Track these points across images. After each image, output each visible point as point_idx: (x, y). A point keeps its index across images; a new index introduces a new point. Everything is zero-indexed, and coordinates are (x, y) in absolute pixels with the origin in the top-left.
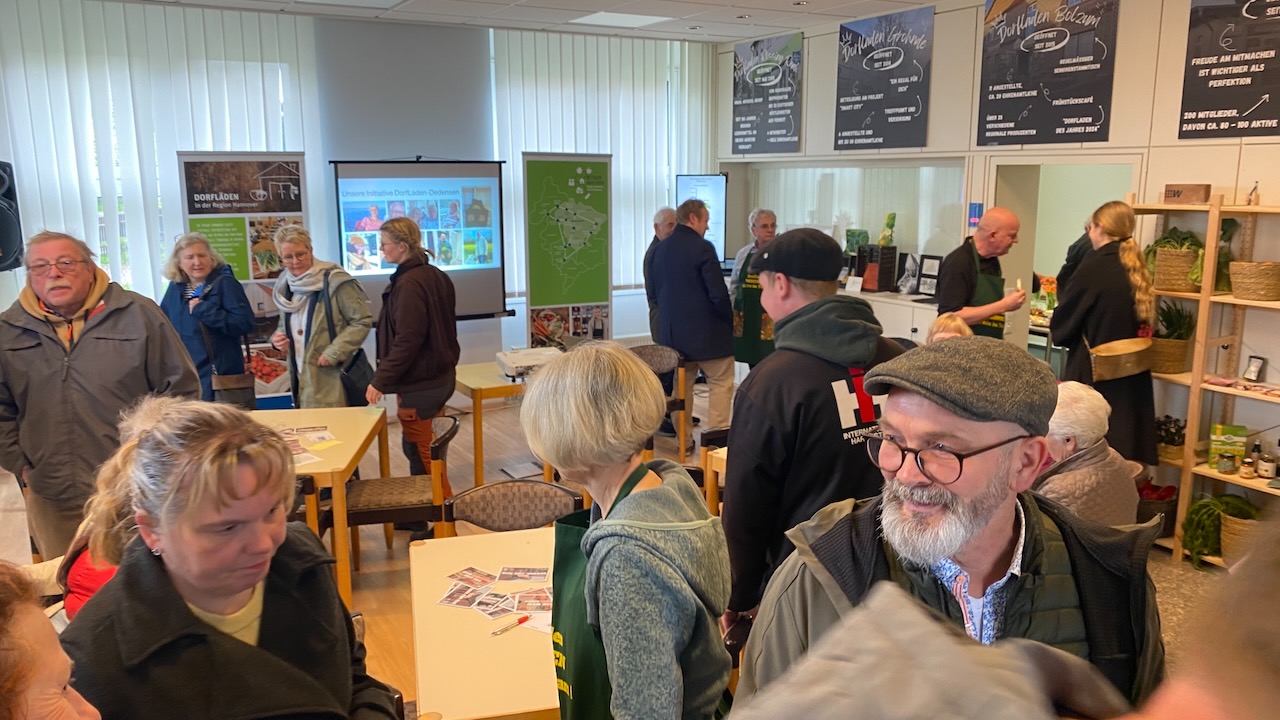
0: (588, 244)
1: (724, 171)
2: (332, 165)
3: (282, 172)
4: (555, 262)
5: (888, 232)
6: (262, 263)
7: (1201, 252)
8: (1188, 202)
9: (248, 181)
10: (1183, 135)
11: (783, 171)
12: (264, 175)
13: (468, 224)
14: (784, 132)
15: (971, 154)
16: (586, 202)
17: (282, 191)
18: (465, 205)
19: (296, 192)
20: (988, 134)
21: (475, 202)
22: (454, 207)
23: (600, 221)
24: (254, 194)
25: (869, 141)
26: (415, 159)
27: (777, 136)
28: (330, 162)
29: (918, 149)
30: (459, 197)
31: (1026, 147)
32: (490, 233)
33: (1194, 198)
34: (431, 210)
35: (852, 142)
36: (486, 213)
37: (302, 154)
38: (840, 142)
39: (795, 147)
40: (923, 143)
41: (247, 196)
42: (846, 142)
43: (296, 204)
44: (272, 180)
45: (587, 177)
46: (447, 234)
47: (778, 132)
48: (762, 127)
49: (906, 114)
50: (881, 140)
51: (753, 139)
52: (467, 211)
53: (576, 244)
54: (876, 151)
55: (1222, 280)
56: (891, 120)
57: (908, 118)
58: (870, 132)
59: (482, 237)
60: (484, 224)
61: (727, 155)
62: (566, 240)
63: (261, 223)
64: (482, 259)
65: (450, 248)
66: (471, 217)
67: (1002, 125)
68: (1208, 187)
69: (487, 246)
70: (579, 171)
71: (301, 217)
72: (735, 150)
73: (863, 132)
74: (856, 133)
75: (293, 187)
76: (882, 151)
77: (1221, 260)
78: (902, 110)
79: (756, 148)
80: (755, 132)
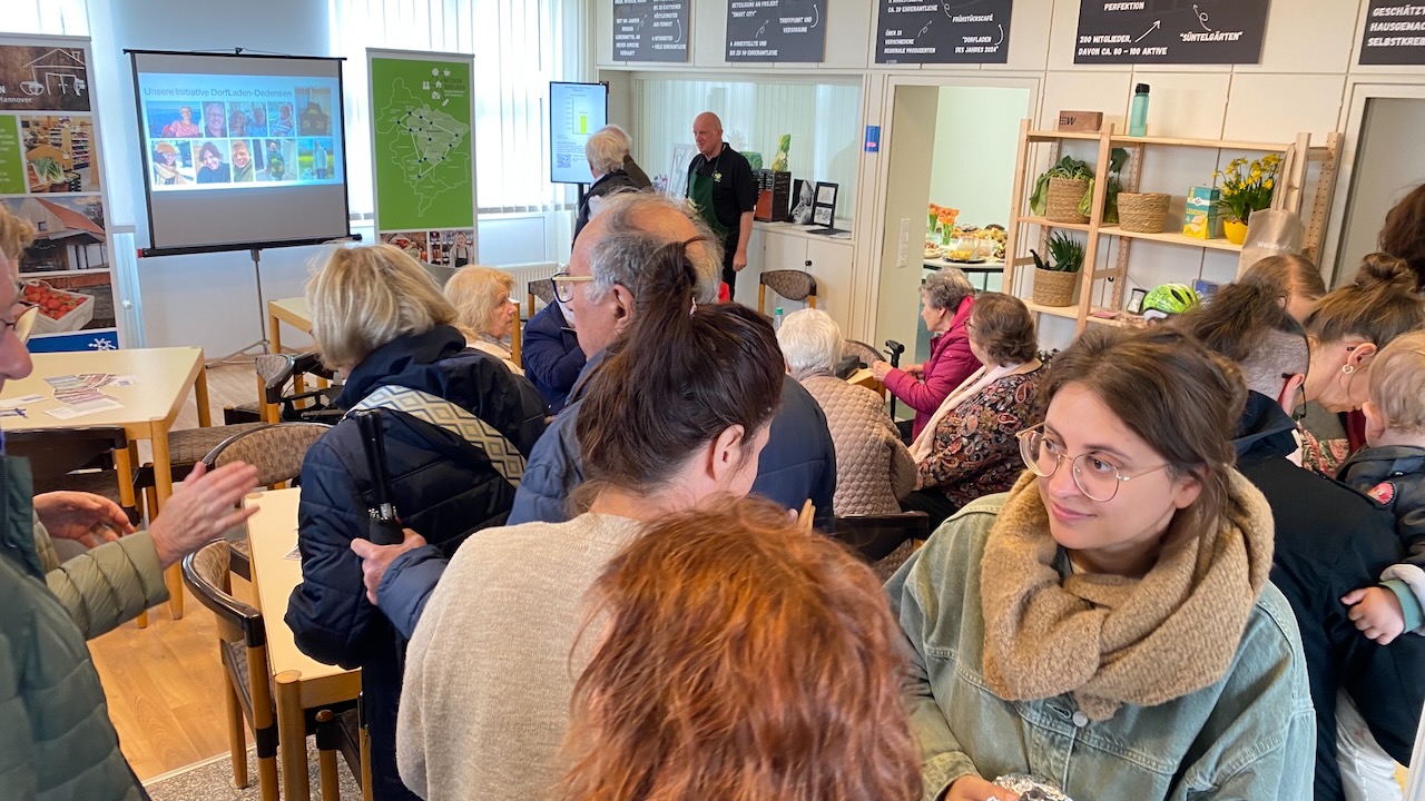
0: (448, 159)
1: (605, 80)
2: (128, 54)
3: (62, 60)
4: (409, 179)
5: (782, 156)
6: (42, 173)
7: (1091, 181)
8: (1081, 130)
9: (17, 70)
10: (1078, 60)
11: (670, 82)
12: (38, 63)
13: (302, 133)
14: (671, 38)
15: (869, 72)
16: (443, 110)
17: (63, 85)
18: (299, 110)
19: (83, 87)
20: (886, 51)
21: (311, 105)
22: (286, 111)
23: (461, 132)
24: (26, 87)
25: (763, 53)
26: (234, 52)
27: (663, 42)
28: (126, 51)
29: (814, 65)
30: (292, 100)
31: (925, 66)
32: (331, 142)
33: (1087, 126)
34: (257, 114)
35: (744, 53)
36: (325, 119)
37: (88, 39)
38: (732, 53)
39: (684, 56)
40: (819, 58)
41: (17, 88)
42: (739, 53)
43: (83, 102)
44: (49, 70)
45: (445, 80)
46: (278, 142)
47: (664, 38)
48: (646, 32)
49: (802, 24)
50: (775, 53)
51: (637, 45)
52: (302, 116)
53: (434, 159)
54: (770, 64)
55: (1110, 212)
56: (786, 30)
57: (804, 29)
58: (764, 43)
59: (320, 147)
60: (323, 132)
61: (607, 61)
62: (421, 153)
63: (37, 124)
64: (321, 173)
65: (281, 159)
66: (307, 123)
67: (901, 42)
68: (1101, 114)
69: (327, 158)
70: (435, 72)
71: (90, 117)
72: (617, 57)
73: (756, 42)
74: (749, 44)
75: (77, 80)
76: (777, 64)
77: (1110, 191)
78: (798, 20)
79: (639, 56)
80: (638, 37)
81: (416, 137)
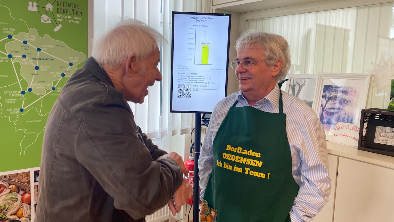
4: (7, 112)
16: (55, 36)
23: (76, 61)
62: (24, 83)
81: (18, 65)
